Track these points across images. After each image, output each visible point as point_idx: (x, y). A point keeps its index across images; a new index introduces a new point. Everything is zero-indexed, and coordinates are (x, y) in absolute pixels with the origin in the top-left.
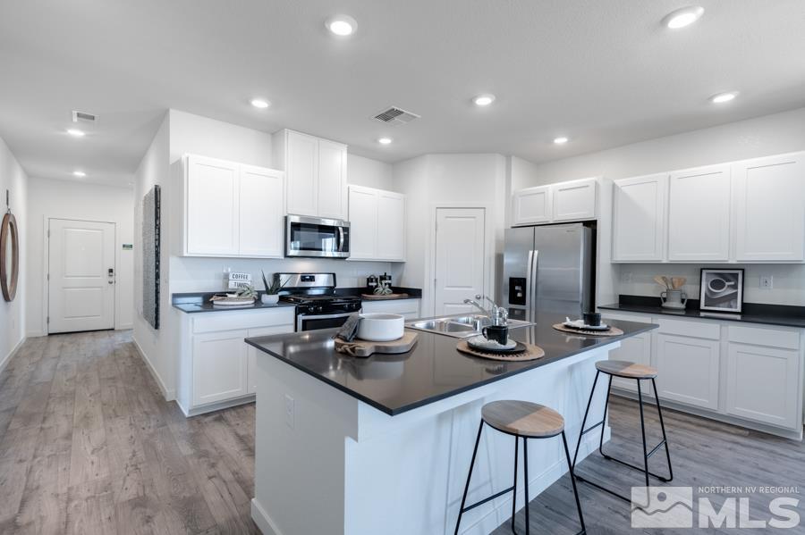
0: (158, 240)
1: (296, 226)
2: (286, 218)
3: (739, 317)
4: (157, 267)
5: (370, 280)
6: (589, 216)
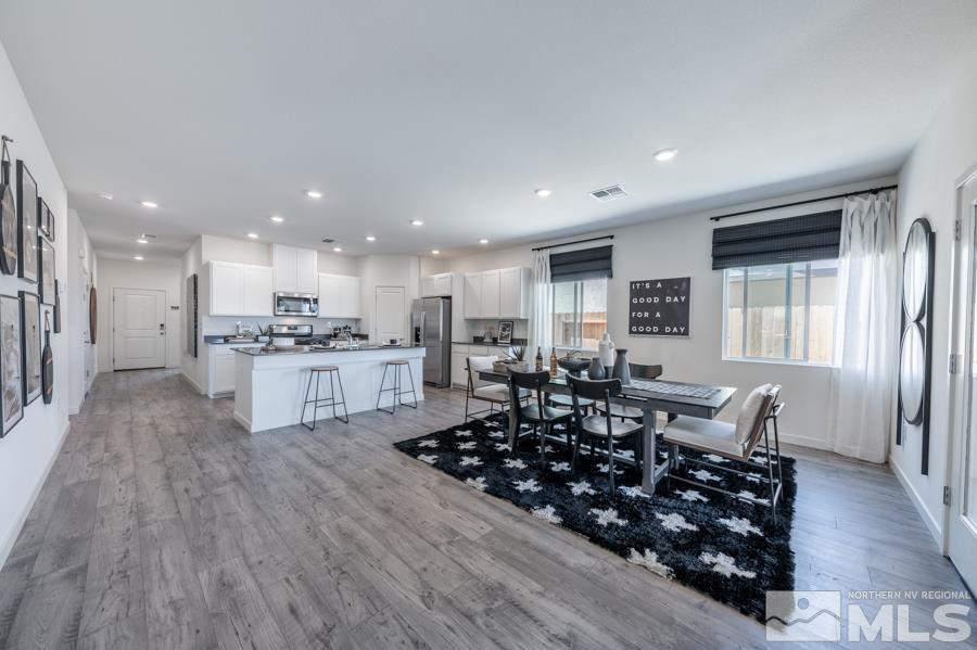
0: (196, 306)
1: (280, 299)
2: (274, 294)
4: (196, 321)
5: (336, 329)
6: (446, 293)
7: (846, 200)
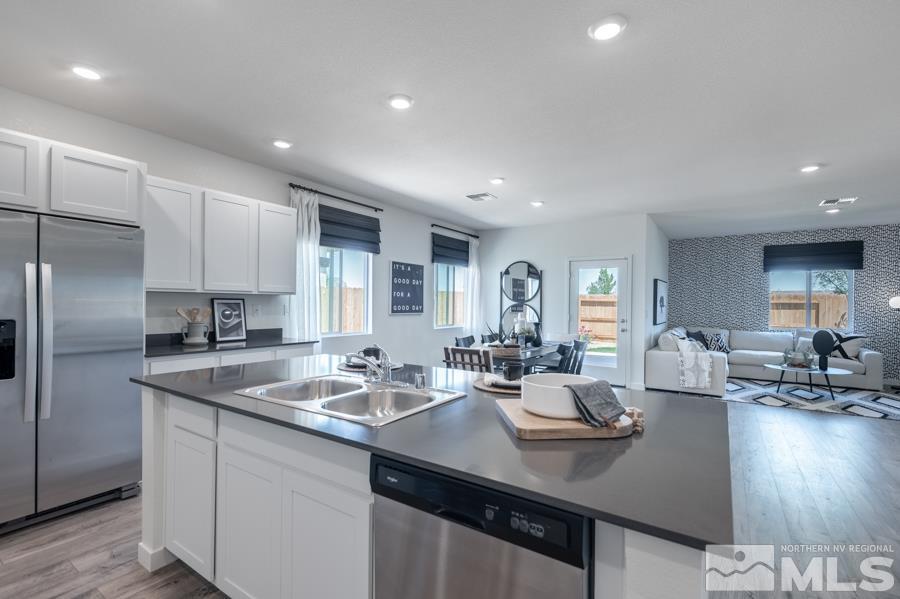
3: (244, 344)
7: (470, 237)
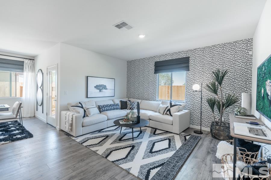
7: (25, 59)
